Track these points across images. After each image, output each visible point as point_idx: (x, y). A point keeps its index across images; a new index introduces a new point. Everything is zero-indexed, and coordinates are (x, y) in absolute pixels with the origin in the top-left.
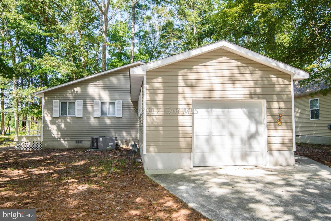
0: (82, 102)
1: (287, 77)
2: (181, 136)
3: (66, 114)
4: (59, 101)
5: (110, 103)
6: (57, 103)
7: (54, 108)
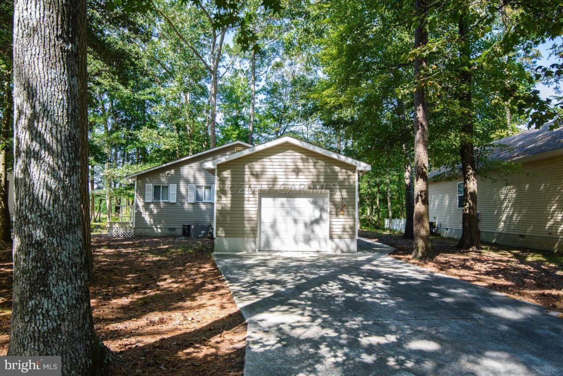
0: (176, 186)
1: (352, 168)
2: (246, 222)
3: (159, 199)
4: (151, 184)
5: (206, 188)
6: (150, 187)
7: (146, 192)
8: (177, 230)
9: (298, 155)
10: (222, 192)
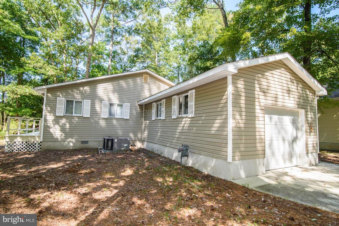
0: (90, 102)
3: (72, 113)
4: (64, 98)
5: (118, 105)
7: (57, 106)
8: (89, 143)
9: (288, 75)
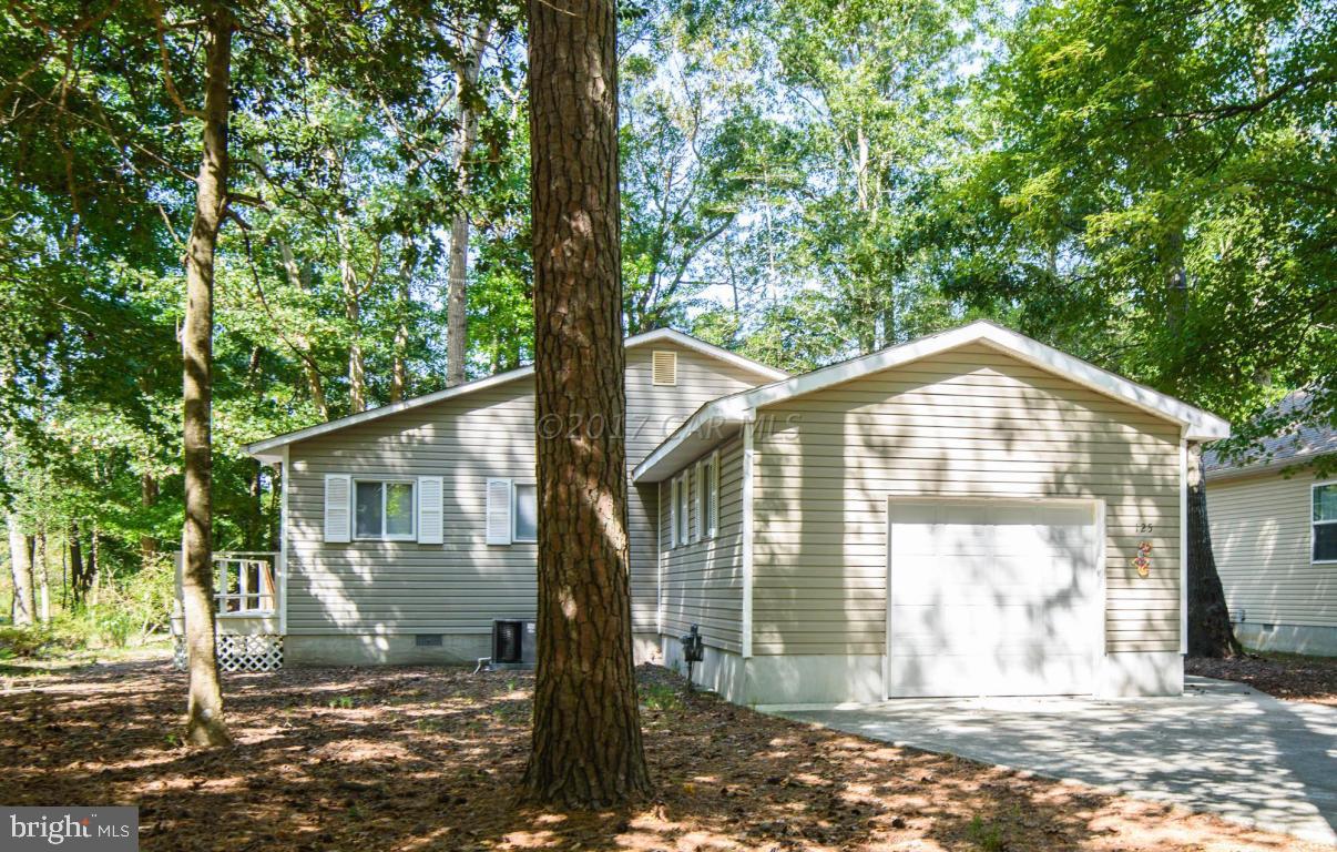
0: (441, 484)
2: (850, 604)
3: (378, 531)
4: (347, 477)
6: (339, 488)
7: (327, 507)
9: (1010, 385)
10: (772, 504)
